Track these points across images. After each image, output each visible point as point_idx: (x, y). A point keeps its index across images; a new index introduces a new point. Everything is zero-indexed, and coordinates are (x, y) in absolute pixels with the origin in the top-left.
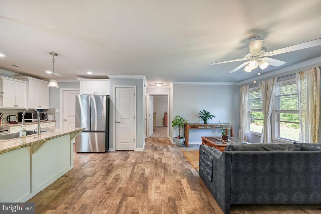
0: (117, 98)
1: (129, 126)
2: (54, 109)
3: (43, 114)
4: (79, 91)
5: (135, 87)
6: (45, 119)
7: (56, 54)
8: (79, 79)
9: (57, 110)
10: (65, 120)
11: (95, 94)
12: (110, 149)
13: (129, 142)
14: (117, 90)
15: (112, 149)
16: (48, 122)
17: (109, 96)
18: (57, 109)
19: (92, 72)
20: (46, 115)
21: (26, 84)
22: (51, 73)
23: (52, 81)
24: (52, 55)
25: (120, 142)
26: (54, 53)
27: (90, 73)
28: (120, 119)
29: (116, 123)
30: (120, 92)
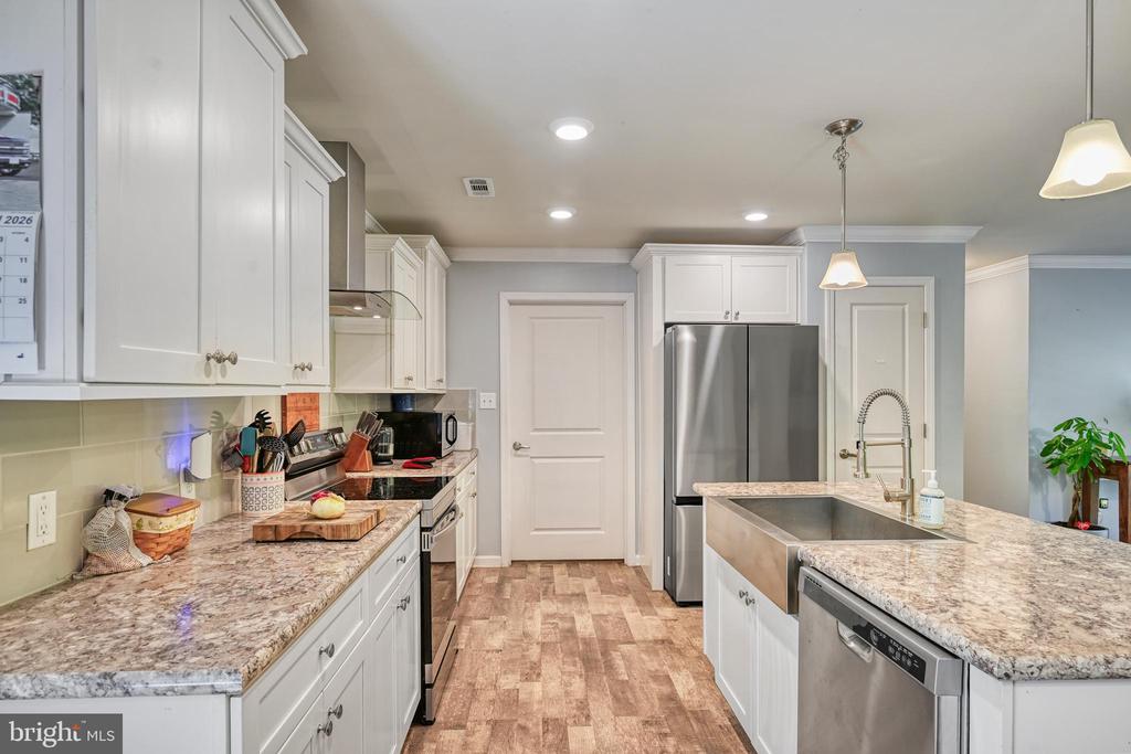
5: (930, 283)
10: (516, 447)
11: (730, 320)
18: (483, 396)
23: (844, 258)
27: (756, 218)
30: (856, 310)
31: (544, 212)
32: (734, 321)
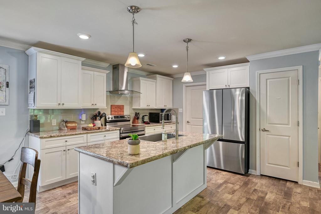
0: (263, 91)
1: (287, 138)
2: (177, 109)
3: (168, 114)
4: (206, 85)
5: (300, 68)
6: (170, 120)
7: (190, 40)
8: (205, 69)
9: (180, 110)
10: (188, 122)
11: (227, 88)
12: (251, 171)
13: (287, 167)
14: (263, 77)
15: (255, 171)
16: (172, 124)
17: (249, 88)
19: (224, 57)
20: (170, 115)
21: (155, 83)
22: (177, 66)
24: (186, 42)
25: (269, 164)
26: (187, 40)
27: (222, 58)
28: (268, 125)
29: (261, 132)
30: (268, 81)
31: (171, 66)
32: (229, 88)
